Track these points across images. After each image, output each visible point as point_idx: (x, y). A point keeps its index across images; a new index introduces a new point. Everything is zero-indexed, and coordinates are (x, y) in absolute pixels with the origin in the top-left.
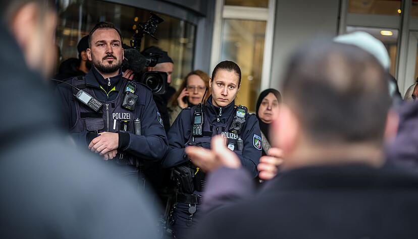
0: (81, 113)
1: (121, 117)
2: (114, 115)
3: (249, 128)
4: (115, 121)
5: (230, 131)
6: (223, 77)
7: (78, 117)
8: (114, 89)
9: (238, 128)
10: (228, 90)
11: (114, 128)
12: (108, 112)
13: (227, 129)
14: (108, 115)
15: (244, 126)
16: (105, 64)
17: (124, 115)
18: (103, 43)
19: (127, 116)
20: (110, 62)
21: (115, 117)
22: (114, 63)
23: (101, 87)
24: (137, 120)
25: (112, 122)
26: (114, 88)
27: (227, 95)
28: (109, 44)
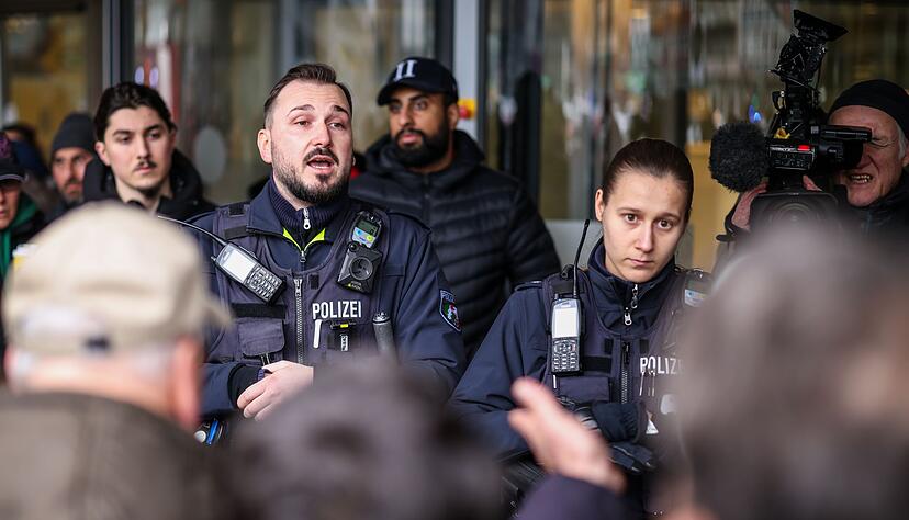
0: (232, 306)
1: (336, 312)
2: (316, 308)
4: (318, 323)
8: (320, 237)
10: (655, 233)
11: (316, 345)
12: (299, 301)
14: (299, 310)
17: (343, 306)
19: (351, 309)
21: (318, 315)
23: (286, 234)
24: (380, 319)
25: (309, 328)
26: (322, 234)
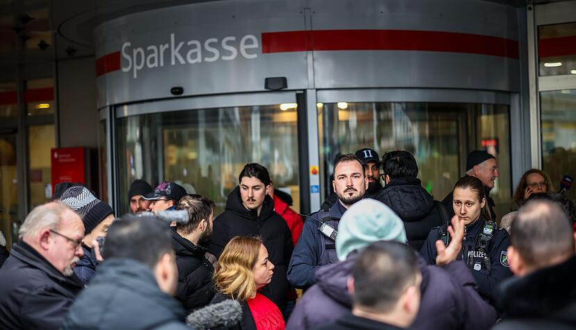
0: (326, 245)
3: (496, 245)
5: (476, 250)
6: (458, 195)
7: (324, 249)
9: (483, 247)
10: (466, 207)
13: (473, 248)
15: (491, 243)
16: (346, 196)
18: (344, 176)
20: (351, 194)
22: (354, 195)
27: (465, 214)
28: (349, 177)
